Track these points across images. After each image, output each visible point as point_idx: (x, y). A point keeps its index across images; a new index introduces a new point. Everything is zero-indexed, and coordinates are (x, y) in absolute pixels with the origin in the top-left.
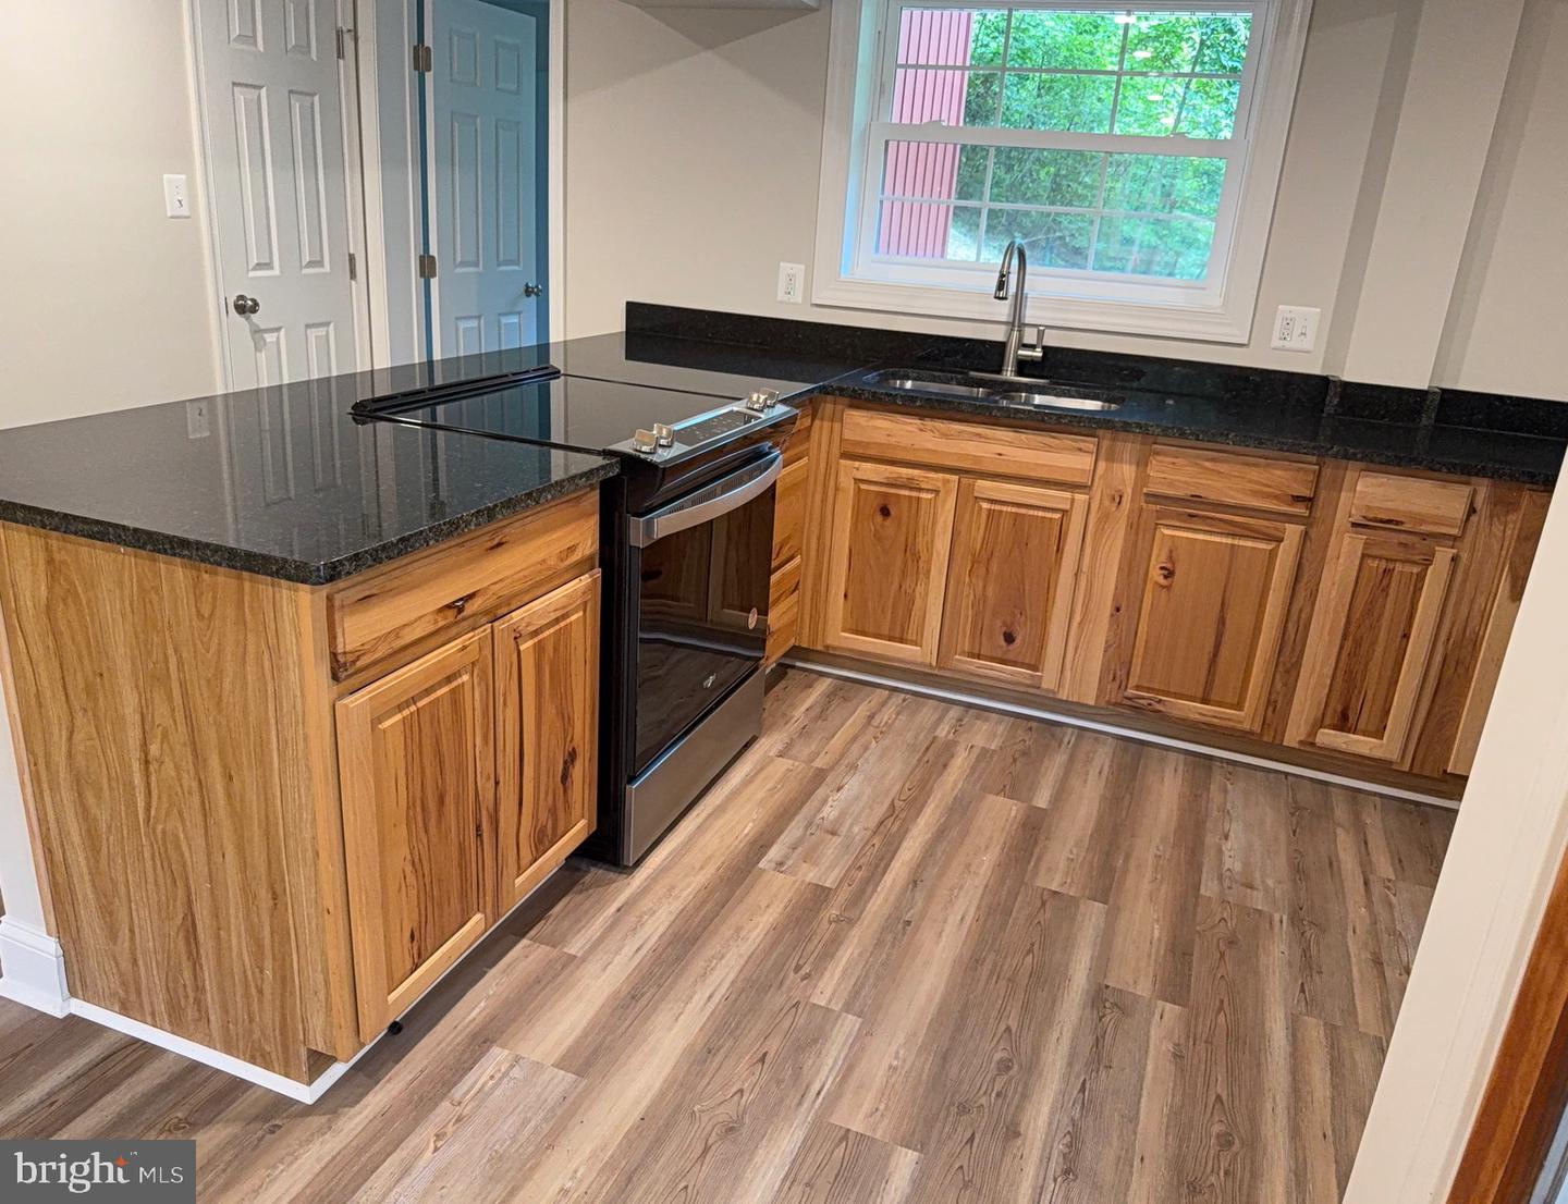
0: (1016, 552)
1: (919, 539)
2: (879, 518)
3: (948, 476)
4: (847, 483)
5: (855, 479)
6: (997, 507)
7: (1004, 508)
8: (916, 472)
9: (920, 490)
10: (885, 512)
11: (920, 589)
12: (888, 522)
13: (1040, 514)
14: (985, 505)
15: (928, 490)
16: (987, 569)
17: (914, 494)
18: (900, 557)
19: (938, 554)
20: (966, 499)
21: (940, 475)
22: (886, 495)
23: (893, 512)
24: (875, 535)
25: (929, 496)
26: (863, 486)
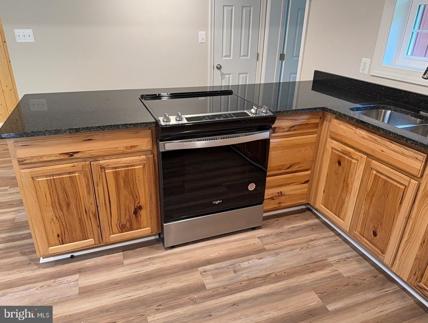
0: (383, 197)
1: (349, 179)
2: (337, 165)
3: (363, 155)
4: (329, 147)
5: (332, 147)
6: (379, 175)
7: (382, 176)
8: (351, 150)
9: (353, 158)
10: (339, 163)
11: (347, 199)
12: (340, 168)
13: (395, 183)
14: (374, 172)
15: (355, 159)
16: (371, 200)
17: (350, 159)
18: (342, 183)
19: (355, 187)
20: (368, 168)
21: (360, 154)
22: (341, 156)
23: (342, 164)
24: (335, 172)
25: (355, 161)
26: (334, 151)
